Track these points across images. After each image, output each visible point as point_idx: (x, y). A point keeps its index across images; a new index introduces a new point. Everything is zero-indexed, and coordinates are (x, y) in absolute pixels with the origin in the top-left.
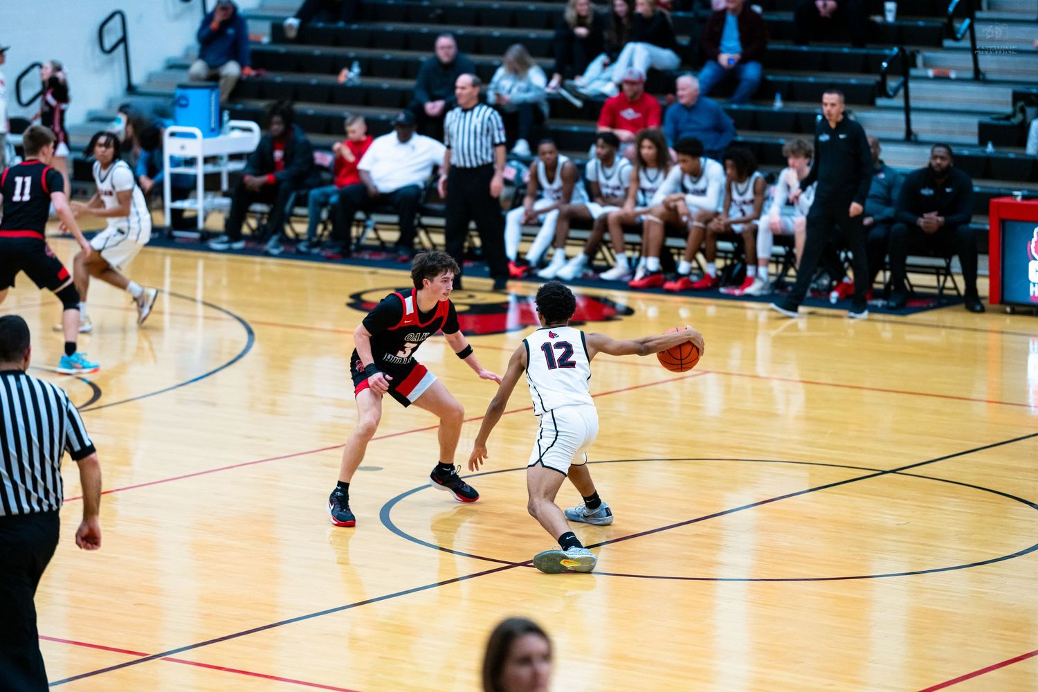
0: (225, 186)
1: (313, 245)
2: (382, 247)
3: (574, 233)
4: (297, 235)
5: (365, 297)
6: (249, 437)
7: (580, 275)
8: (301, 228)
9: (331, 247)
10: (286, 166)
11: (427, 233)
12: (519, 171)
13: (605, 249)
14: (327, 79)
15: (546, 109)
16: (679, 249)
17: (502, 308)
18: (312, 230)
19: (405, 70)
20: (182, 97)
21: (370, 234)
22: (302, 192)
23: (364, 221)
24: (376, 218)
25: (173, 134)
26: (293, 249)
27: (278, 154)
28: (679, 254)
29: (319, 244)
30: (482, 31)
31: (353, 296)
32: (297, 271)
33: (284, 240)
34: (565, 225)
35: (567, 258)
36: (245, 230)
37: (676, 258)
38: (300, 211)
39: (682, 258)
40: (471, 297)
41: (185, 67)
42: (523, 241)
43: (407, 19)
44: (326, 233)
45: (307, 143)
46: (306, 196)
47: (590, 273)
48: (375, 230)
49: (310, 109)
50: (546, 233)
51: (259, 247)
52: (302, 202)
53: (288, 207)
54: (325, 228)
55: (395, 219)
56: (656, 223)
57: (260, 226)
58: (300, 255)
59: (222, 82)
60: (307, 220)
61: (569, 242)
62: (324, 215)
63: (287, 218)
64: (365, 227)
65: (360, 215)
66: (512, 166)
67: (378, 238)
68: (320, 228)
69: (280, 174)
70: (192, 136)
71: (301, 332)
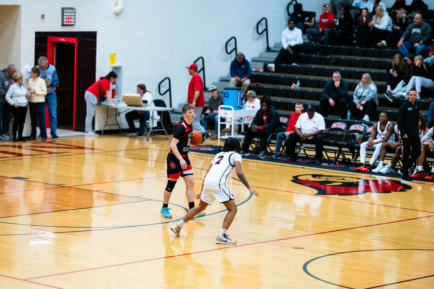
0: (243, 130)
1: (279, 156)
2: (307, 157)
3: (387, 154)
4: (272, 151)
5: (299, 178)
6: (249, 233)
7: (389, 172)
8: (273, 148)
9: (286, 157)
10: (268, 123)
11: (326, 152)
12: (365, 128)
13: (400, 161)
14: (286, 87)
15: (377, 102)
16: (432, 162)
17: (356, 185)
18: (278, 150)
19: (319, 84)
20: (226, 93)
21: (302, 152)
22: (275, 134)
23: (299, 146)
24: (305, 145)
25: (221, 108)
26: (269, 157)
27: (265, 118)
28: (432, 165)
29: (280, 155)
30: (352, 69)
31: (293, 177)
32: (271, 166)
33: (267, 153)
34: (384, 151)
35: (384, 165)
36: (251, 149)
37: (430, 166)
38: (272, 141)
39: (433, 166)
40: (343, 179)
41: (228, 81)
42: (366, 157)
43: (320, 64)
44: (284, 151)
45: (277, 113)
46: (276, 135)
47: (394, 171)
48: (304, 150)
49: (279, 99)
50: (376, 153)
51: (256, 156)
52: (274, 138)
53: (268, 140)
54: (283, 149)
55: (313, 146)
56: (423, 151)
57: (256, 146)
58: (272, 160)
59: (242, 87)
60: (276, 145)
61: (385, 158)
62: (283, 143)
63: (268, 144)
64: (300, 149)
65: (298, 144)
66: (362, 126)
67: (306, 154)
68: (281, 148)
69: (265, 126)
70: (230, 109)
71: (272, 191)
